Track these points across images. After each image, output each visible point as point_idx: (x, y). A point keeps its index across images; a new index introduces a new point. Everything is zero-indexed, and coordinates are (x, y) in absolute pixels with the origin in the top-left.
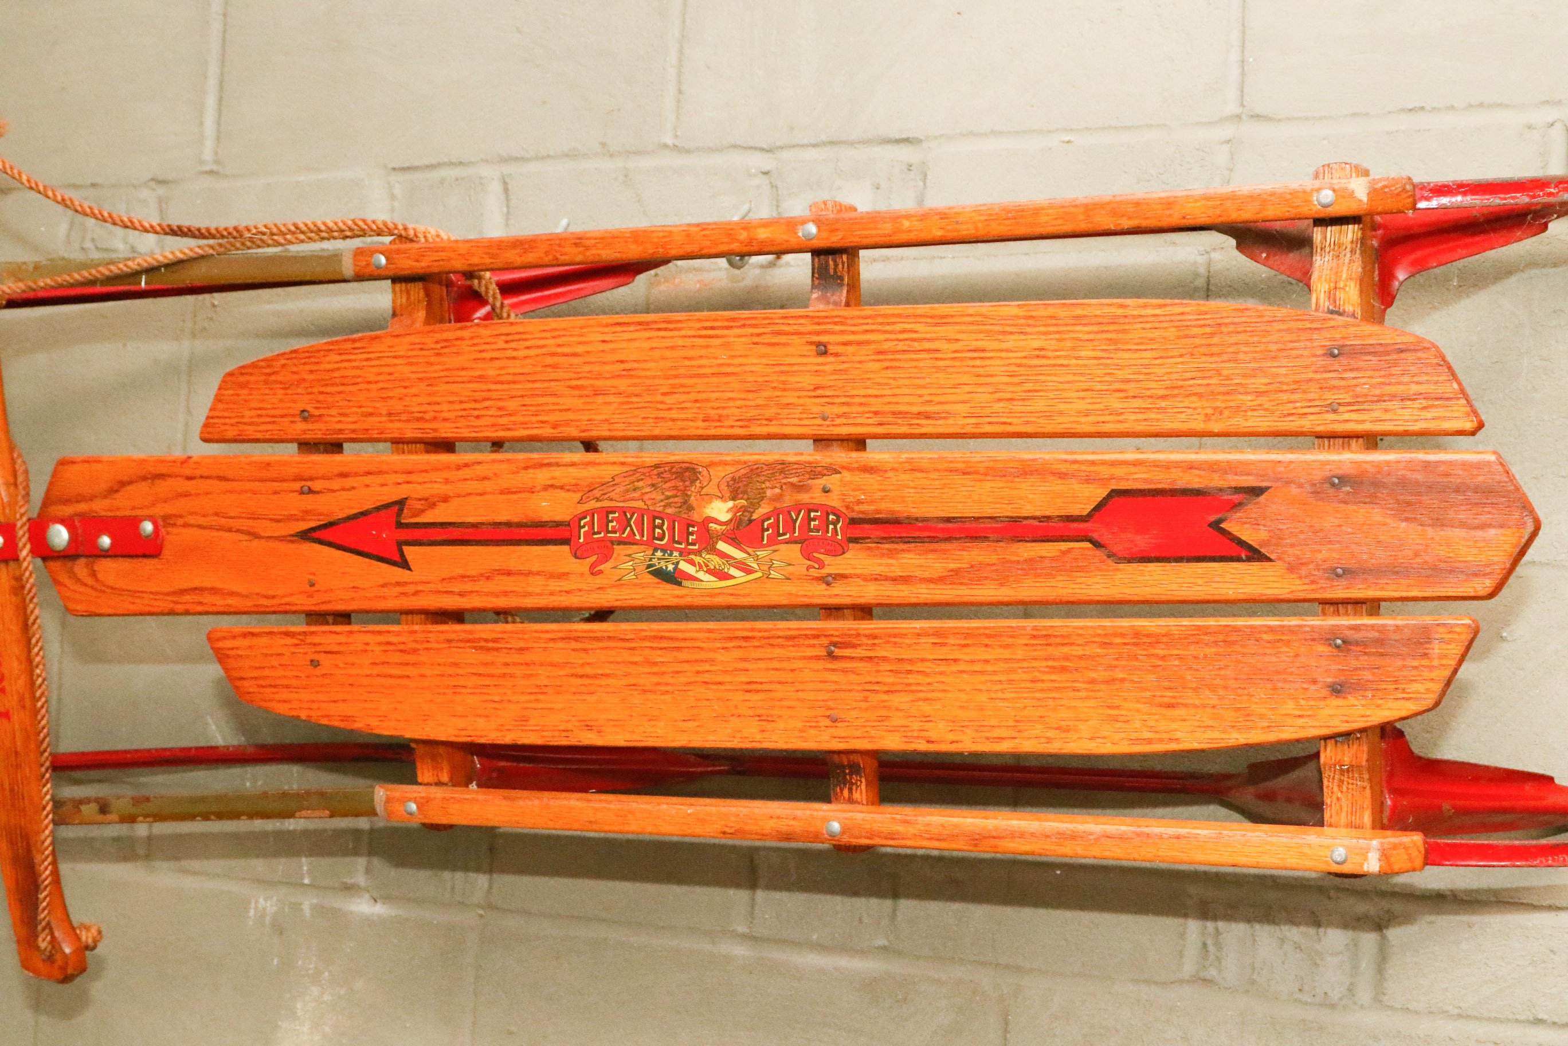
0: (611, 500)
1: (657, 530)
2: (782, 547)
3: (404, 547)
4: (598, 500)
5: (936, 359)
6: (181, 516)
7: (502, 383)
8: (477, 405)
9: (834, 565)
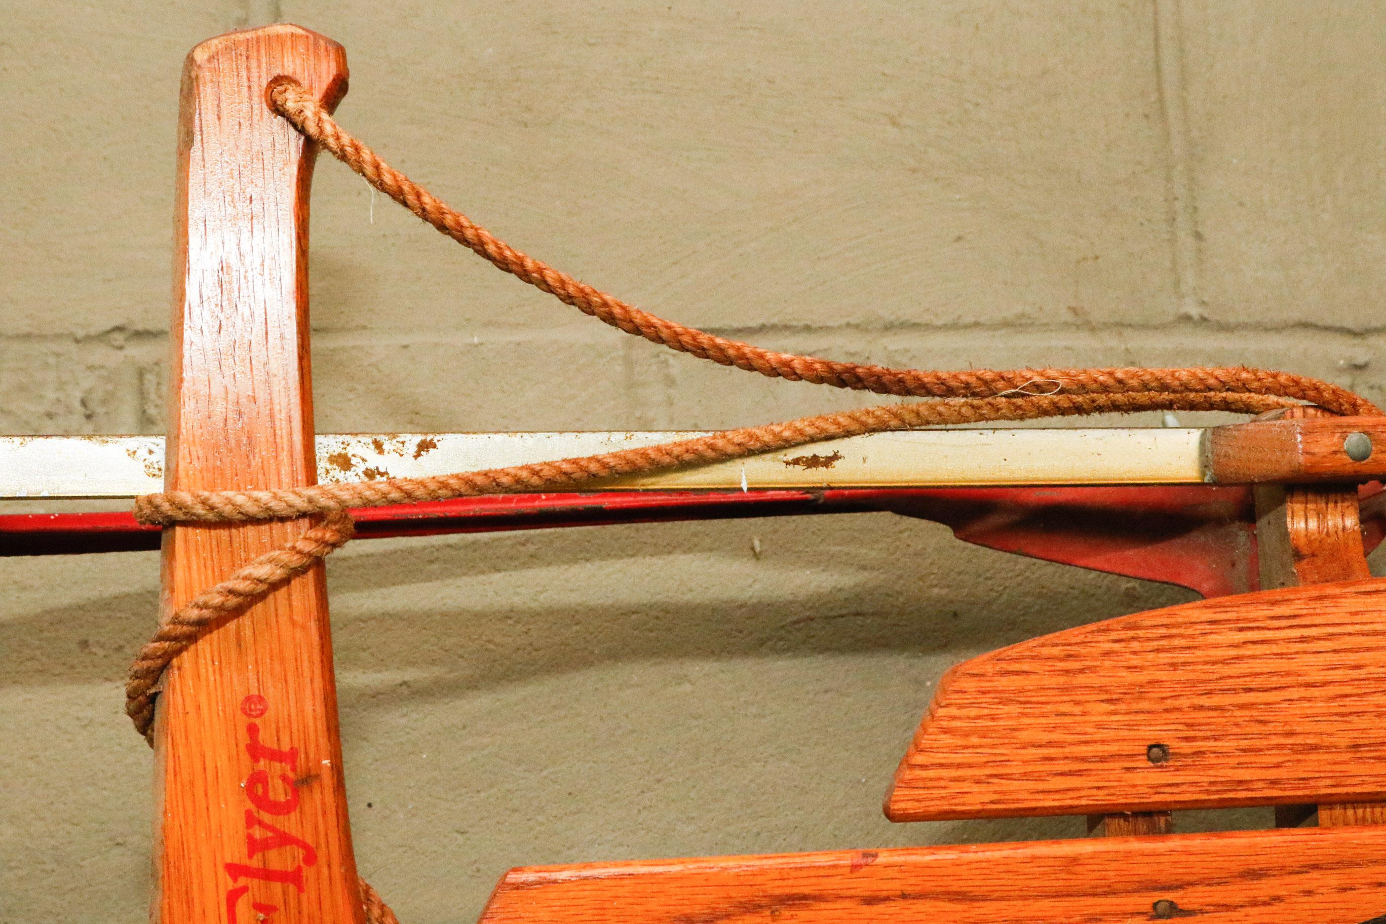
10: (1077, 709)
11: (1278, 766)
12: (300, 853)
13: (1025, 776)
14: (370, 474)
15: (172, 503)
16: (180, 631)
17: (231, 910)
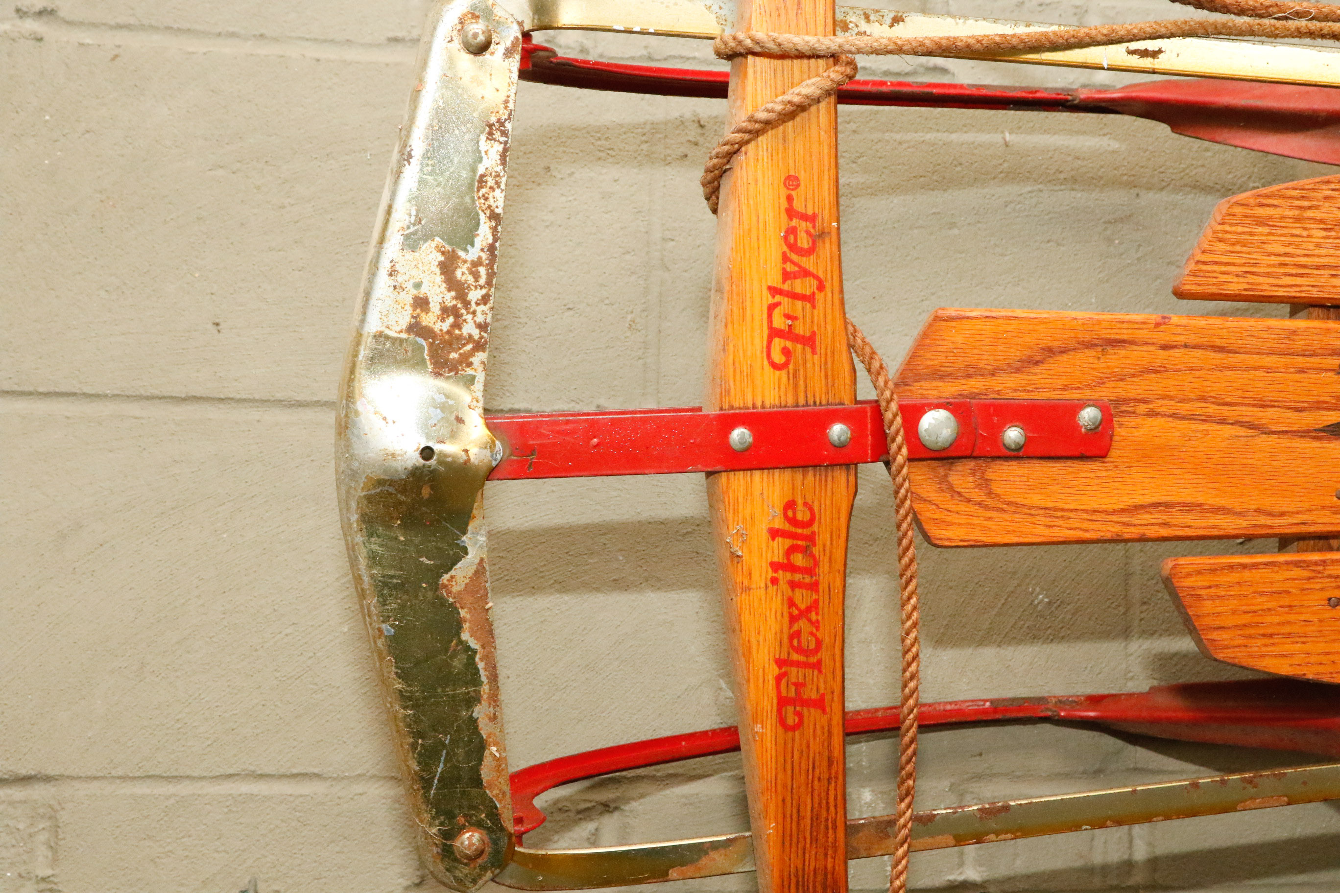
6: (1145, 401)
10: (1305, 233)
12: (815, 283)
13: (1268, 275)
15: (754, 43)
16: (750, 126)
17: (770, 316)
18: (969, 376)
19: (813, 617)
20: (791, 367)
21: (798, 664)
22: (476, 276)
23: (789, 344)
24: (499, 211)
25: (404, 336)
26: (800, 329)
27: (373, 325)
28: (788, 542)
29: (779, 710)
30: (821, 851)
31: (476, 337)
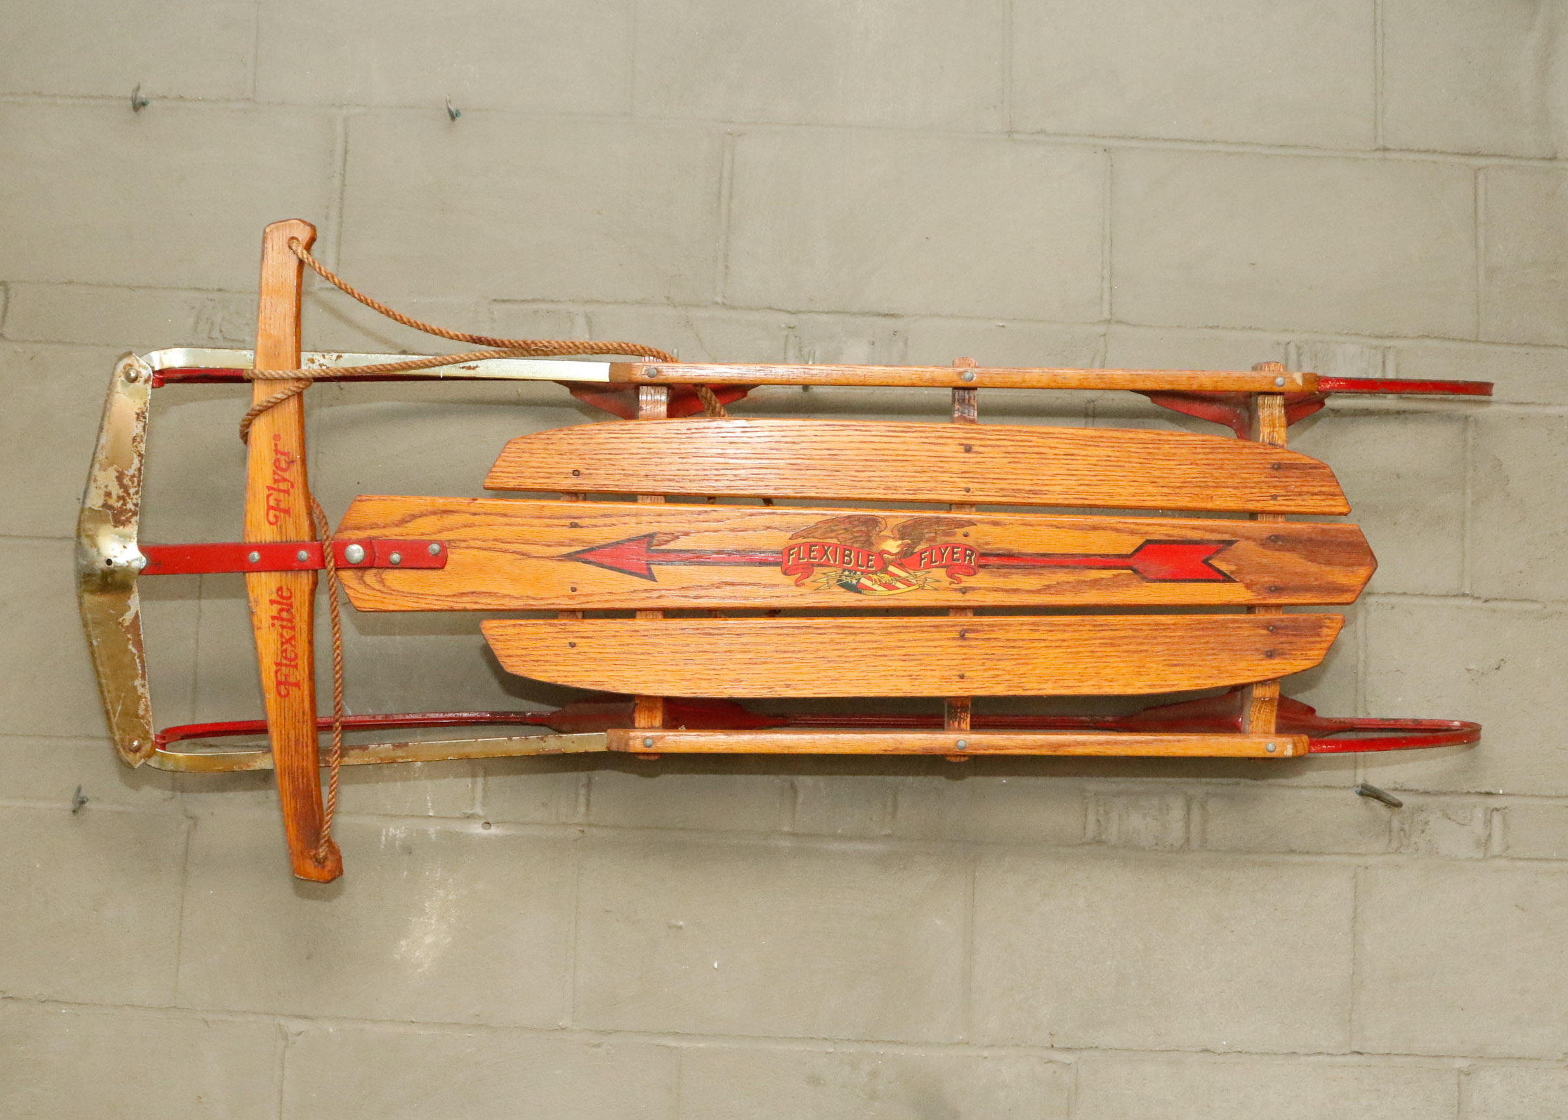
0: (814, 537)
1: (846, 558)
2: (934, 570)
3: (653, 567)
4: (804, 537)
5: (1043, 458)
6: (464, 541)
7: (737, 458)
8: (717, 473)
9: (968, 581)
10: (549, 457)
11: (618, 480)
12: (289, 484)
14: (321, 365)
15: (253, 373)
16: (254, 412)
17: (268, 499)
18: (372, 528)
19: (293, 643)
20: (279, 524)
21: (286, 665)
22: (133, 483)
23: (278, 513)
24: (143, 453)
25: (101, 509)
26: (282, 506)
27: (89, 504)
28: (279, 607)
29: (277, 687)
30: (300, 757)
31: (133, 509)
